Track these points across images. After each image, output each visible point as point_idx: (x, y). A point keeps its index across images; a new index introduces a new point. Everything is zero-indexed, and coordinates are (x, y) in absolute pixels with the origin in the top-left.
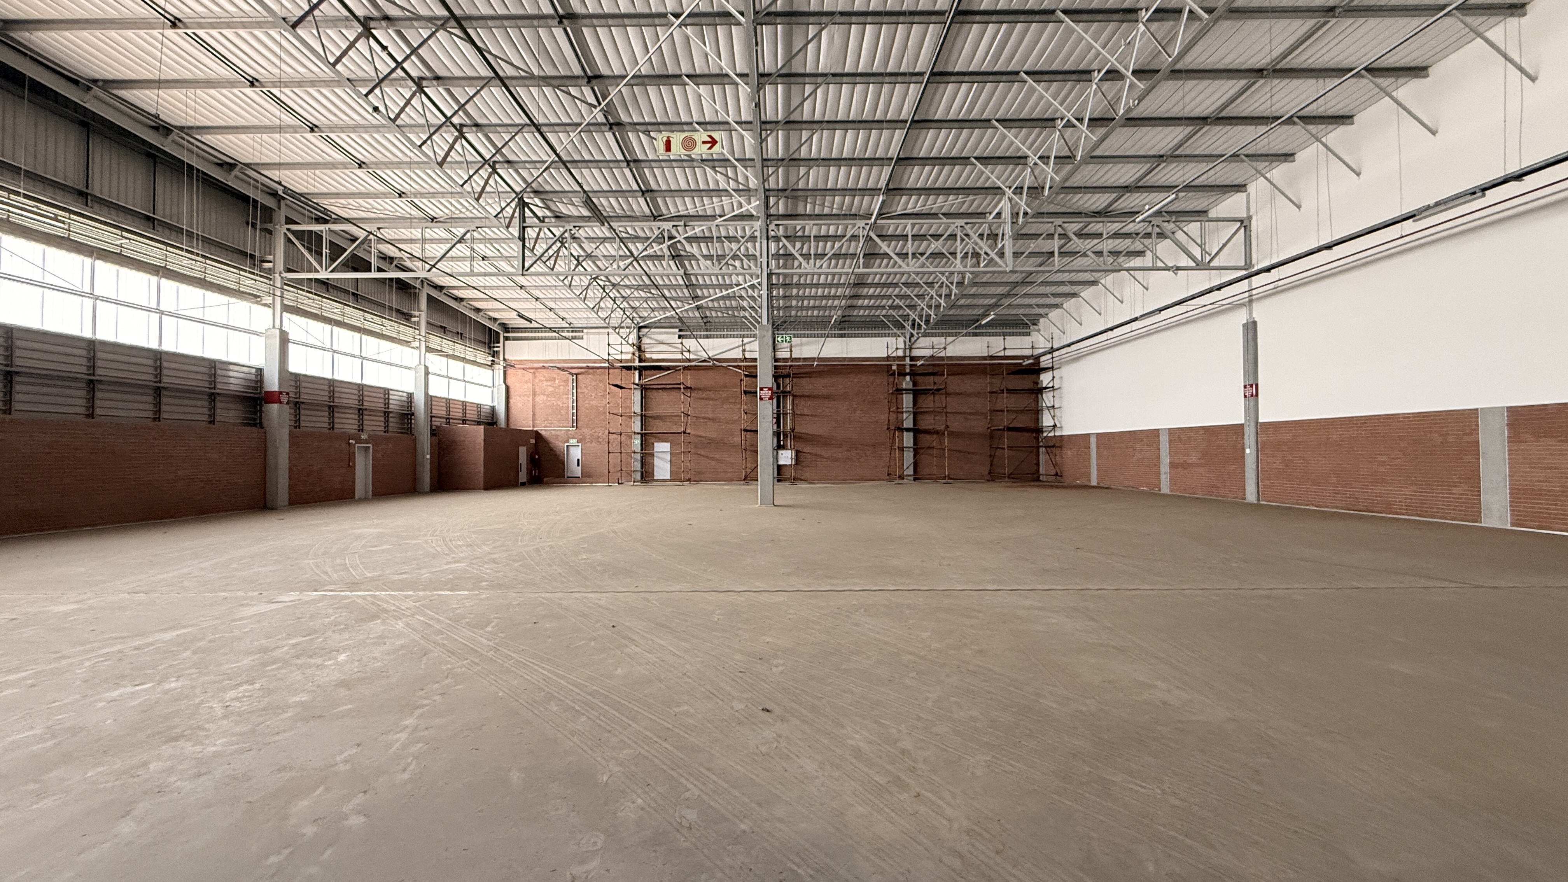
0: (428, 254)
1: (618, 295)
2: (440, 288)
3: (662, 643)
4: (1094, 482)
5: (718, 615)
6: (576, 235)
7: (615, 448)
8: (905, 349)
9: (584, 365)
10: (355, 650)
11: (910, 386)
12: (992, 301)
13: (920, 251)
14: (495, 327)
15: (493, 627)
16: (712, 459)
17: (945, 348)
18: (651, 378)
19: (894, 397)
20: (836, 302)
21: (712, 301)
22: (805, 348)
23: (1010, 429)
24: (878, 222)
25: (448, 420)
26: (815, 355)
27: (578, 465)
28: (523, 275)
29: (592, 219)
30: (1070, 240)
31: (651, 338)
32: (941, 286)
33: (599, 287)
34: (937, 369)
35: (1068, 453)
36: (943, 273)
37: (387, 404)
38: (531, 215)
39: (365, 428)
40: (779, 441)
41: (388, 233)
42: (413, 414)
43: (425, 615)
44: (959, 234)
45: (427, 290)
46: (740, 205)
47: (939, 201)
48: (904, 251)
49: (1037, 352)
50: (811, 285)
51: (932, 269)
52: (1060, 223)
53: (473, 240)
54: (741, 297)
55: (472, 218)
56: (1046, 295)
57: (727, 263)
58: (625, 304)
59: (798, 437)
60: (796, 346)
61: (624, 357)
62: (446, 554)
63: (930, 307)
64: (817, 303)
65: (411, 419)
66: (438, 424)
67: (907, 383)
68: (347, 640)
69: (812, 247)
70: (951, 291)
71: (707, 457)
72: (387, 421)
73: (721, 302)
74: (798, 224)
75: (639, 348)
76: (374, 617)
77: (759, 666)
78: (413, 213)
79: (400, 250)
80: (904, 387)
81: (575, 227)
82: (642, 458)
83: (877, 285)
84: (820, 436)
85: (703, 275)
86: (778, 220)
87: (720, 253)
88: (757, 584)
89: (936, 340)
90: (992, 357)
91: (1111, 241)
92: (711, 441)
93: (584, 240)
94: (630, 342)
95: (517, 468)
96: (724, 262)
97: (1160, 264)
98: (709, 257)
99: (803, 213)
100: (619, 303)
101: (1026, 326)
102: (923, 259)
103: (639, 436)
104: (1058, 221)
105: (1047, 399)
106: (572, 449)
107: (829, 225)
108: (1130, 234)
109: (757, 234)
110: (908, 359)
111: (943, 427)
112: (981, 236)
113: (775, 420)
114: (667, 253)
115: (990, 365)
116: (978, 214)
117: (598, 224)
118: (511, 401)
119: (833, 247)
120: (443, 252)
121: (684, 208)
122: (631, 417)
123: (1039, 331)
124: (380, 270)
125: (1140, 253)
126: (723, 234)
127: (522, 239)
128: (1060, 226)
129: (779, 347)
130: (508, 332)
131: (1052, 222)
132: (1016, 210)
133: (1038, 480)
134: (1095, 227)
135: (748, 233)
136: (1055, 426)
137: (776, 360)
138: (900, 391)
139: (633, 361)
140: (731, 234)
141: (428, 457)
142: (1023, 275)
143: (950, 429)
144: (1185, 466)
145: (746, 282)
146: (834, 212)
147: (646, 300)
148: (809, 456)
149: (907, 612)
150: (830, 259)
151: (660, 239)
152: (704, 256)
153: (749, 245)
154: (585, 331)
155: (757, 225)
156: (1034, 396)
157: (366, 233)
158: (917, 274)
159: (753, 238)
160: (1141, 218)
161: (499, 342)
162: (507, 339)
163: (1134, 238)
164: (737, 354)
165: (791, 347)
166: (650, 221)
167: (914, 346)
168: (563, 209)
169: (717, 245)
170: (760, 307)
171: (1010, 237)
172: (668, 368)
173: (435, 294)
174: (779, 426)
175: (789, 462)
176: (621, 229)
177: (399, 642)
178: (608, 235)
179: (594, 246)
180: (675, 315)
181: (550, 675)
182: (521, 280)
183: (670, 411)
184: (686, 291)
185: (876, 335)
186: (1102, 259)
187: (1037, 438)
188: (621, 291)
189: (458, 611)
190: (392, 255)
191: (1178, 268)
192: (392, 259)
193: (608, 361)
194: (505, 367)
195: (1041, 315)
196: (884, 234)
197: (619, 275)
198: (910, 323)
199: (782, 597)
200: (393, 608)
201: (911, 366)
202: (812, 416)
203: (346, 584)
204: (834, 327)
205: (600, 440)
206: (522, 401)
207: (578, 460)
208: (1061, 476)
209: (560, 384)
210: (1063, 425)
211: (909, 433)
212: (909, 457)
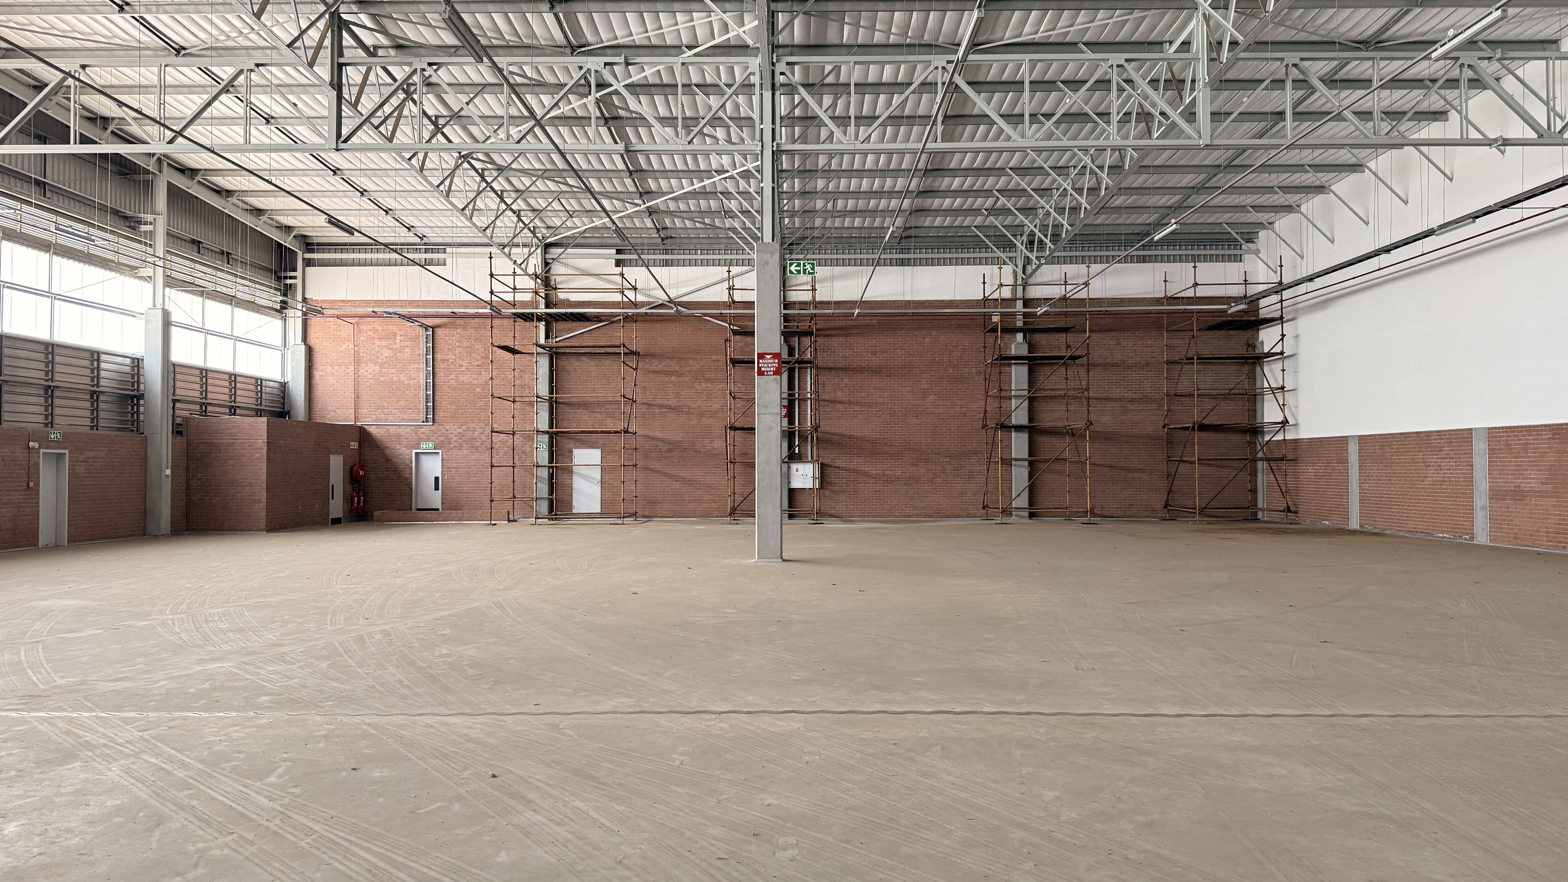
0: (170, 112)
1: (508, 188)
2: (190, 172)
3: (580, 805)
4: (1354, 524)
5: (680, 754)
6: (433, 80)
7: (502, 457)
8: (1015, 286)
9: (448, 311)
10: (34, 815)
11: (1024, 352)
12: (1174, 199)
13: (1044, 110)
14: (288, 242)
15: (280, 776)
16: (675, 478)
17: (1086, 284)
18: (568, 334)
19: (995, 371)
20: (894, 203)
21: (674, 199)
22: (838, 284)
23: (1203, 427)
24: (971, 57)
25: (204, 406)
26: (856, 297)
27: (437, 488)
28: (337, 150)
29: (462, 51)
30: (1314, 90)
31: (566, 265)
32: (1082, 173)
33: (473, 173)
34: (1070, 322)
35: (1309, 471)
36: (1085, 150)
37: (96, 378)
38: (353, 43)
39: (57, 420)
40: (791, 446)
41: (99, 76)
42: (141, 397)
43: (157, 755)
44: (1115, 79)
45: (168, 176)
46: (725, 28)
47: (1079, 20)
48: (1017, 111)
49: (1253, 290)
50: (850, 173)
51: (1065, 143)
52: (1297, 61)
53: (249, 86)
54: (726, 194)
55: (247, 48)
56: (1269, 189)
57: (700, 132)
58: (520, 205)
59: (824, 441)
60: (822, 280)
61: (519, 297)
62: (199, 646)
63: (1060, 210)
64: (861, 204)
65: (138, 405)
66: (186, 414)
67: (1017, 345)
68: (19, 797)
69: (852, 104)
70: (1099, 182)
71: (666, 474)
72: (94, 410)
73: (692, 202)
74: (827, 61)
75: (546, 282)
76: (68, 756)
77: (753, 848)
78: (144, 38)
79: (121, 104)
80: (1013, 352)
81: (430, 64)
82: (551, 476)
83: (965, 172)
84: (864, 439)
85: (659, 153)
86: (792, 55)
87: (688, 114)
88: (750, 698)
89: (1071, 269)
90: (1173, 300)
91: (1386, 93)
92: (673, 447)
93: (447, 88)
94: (531, 271)
95: (326, 492)
96: (696, 130)
97: (1474, 135)
98: (668, 121)
99: (836, 42)
100: (509, 201)
101: (1233, 243)
102: (1049, 124)
103: (546, 438)
104: (1292, 57)
105: (1272, 374)
106: (425, 460)
107: (883, 64)
108: (1422, 80)
109: (755, 79)
110: (1019, 304)
111: (1081, 424)
112: (1154, 82)
113: (784, 411)
114: (594, 112)
115: (1169, 313)
116: (1150, 43)
117: (471, 59)
118: (317, 374)
119: (889, 103)
120: (195, 108)
121: (625, 32)
122: (531, 404)
123: (1257, 252)
124: (84, 140)
125: (1439, 115)
126: (695, 79)
127: (337, 85)
128: (1294, 65)
129: (794, 282)
130: (311, 251)
131: (1282, 59)
132: (1217, 36)
133: (1255, 519)
134: (1357, 68)
135: (739, 77)
136: (1285, 422)
137: (787, 305)
138: (1007, 360)
139: (534, 304)
140: (709, 80)
141: (168, 472)
142: (1230, 152)
143: (1095, 427)
144: (1519, 495)
145: (735, 167)
146: (893, 39)
147: (558, 196)
148: (844, 473)
149: (1018, 753)
150: (884, 125)
151: (582, 87)
152: (661, 120)
153: (741, 99)
154: (449, 250)
155: (755, 63)
156: (1246, 369)
157: (61, 75)
158: (1039, 151)
159: (747, 87)
160: (1440, 51)
161: (295, 270)
162: (308, 263)
163: (1429, 88)
164: (719, 294)
165: (814, 281)
166: (564, 54)
167: (1032, 280)
168: (411, 33)
169: (684, 99)
170: (760, 212)
171: (1205, 85)
172: (597, 318)
173: (181, 182)
174: (791, 422)
175: (809, 485)
176: (511, 68)
177: (112, 803)
178: (490, 78)
179: (464, 98)
180: (610, 225)
181: (381, 864)
182: (335, 159)
183: (601, 395)
184: (628, 181)
185: (962, 262)
186: (1370, 124)
187: (1252, 444)
188: (513, 179)
189: (218, 748)
190: (107, 113)
191: (1506, 142)
192: (105, 120)
193: (490, 303)
194: (305, 314)
195: (1261, 225)
196: (981, 78)
197: (510, 151)
198: (1025, 238)
199: (796, 723)
200: (102, 741)
201: (1025, 315)
202: (850, 403)
203: (21, 698)
204: (889, 247)
205: (476, 444)
206: (336, 374)
207: (437, 479)
208: (1296, 512)
209: (406, 344)
210: (1300, 421)
211: (1020, 435)
212: (1020, 476)
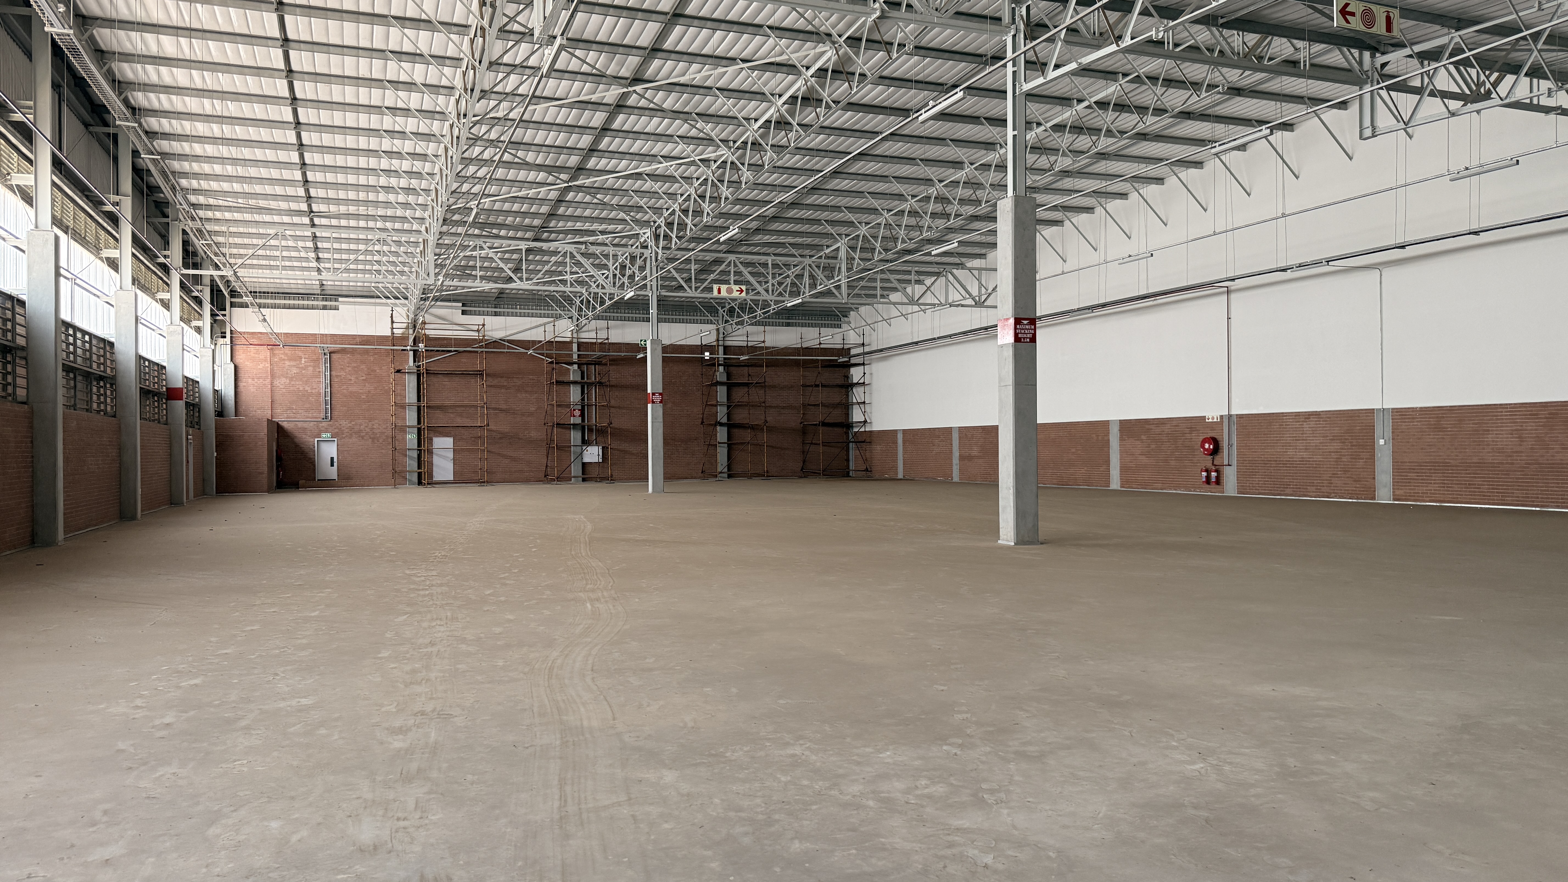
4: (900, 476)
8: (718, 337)
11: (724, 379)
18: (429, 360)
19: (709, 390)
23: (824, 424)
27: (332, 465)
35: (878, 449)
49: (847, 346)
67: (720, 375)
80: (718, 379)
82: (419, 456)
84: (628, 430)
89: (750, 330)
101: (836, 317)
103: (416, 430)
105: (858, 394)
106: (323, 445)
110: (721, 349)
111: (760, 422)
118: (241, 385)
122: (404, 408)
123: (849, 324)
130: (237, 296)
133: (848, 475)
136: (865, 422)
138: (714, 383)
144: (968, 458)
148: (617, 453)
154: (340, 299)
156: (845, 391)
161: (225, 310)
162: (233, 305)
164: (535, 335)
167: (728, 335)
175: (595, 460)
183: (453, 400)
185: (687, 321)
187: (847, 433)
194: (232, 341)
195: (851, 308)
198: (726, 309)
205: (362, 434)
206: (256, 385)
207: (332, 459)
208: (871, 471)
209: (308, 364)
210: (873, 421)
211: (722, 428)
212: (722, 453)
